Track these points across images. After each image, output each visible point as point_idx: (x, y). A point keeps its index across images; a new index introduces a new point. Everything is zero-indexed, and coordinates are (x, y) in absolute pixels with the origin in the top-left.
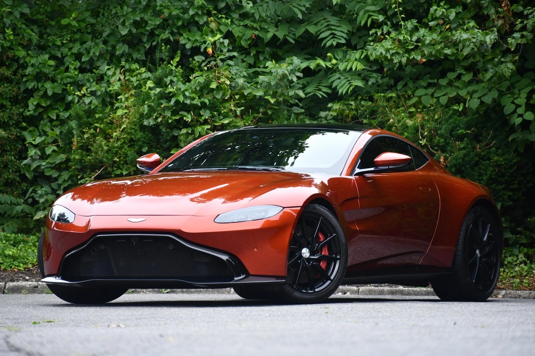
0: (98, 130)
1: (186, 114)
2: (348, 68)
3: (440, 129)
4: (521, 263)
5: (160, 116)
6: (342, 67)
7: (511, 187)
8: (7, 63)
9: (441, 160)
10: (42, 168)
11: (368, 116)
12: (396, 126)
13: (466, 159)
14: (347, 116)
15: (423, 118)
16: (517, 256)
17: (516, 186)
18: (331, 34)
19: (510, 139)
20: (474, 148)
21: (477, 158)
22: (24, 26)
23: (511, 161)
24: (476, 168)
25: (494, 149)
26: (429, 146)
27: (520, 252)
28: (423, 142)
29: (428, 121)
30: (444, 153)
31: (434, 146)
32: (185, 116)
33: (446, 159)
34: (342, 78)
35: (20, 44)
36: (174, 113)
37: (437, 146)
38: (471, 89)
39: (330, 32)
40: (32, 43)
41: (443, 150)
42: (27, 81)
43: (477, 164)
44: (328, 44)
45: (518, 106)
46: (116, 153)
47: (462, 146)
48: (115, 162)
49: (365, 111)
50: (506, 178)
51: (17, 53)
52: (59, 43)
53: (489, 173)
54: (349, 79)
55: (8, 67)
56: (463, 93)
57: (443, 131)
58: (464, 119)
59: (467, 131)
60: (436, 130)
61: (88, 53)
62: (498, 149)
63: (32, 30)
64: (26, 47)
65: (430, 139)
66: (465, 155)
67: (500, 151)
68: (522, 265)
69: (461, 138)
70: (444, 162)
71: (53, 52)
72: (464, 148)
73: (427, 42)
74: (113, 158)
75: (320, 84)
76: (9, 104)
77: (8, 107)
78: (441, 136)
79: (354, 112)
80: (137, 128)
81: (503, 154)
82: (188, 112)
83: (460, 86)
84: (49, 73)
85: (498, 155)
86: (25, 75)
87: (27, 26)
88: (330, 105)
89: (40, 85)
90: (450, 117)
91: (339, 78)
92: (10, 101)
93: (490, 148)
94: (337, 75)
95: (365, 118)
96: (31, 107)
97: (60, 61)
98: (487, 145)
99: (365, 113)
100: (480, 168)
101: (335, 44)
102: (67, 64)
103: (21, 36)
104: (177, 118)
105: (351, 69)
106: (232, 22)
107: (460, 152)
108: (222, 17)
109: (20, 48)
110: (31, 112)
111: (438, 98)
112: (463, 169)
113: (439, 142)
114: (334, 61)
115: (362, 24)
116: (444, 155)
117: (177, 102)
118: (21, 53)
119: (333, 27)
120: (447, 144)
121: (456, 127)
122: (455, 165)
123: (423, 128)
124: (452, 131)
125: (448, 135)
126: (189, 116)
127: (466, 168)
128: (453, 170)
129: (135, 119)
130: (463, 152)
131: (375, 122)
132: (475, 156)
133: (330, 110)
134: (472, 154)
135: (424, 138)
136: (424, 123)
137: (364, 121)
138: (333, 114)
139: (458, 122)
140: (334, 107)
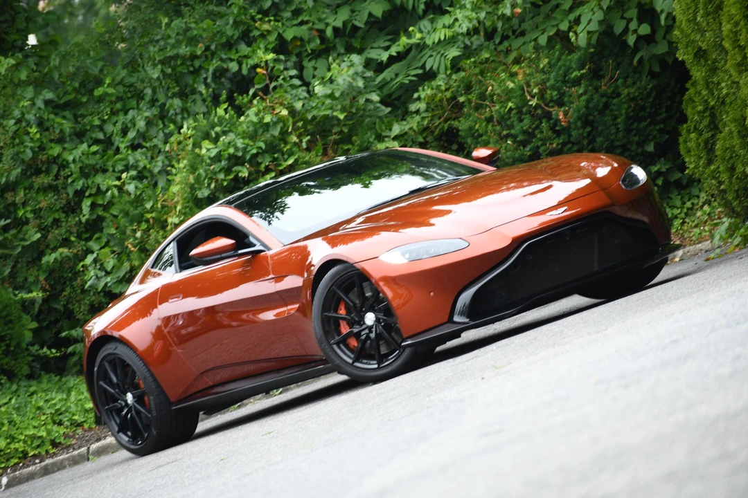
0: (151, 221)
2: (436, 40)
3: (548, 79)
4: (704, 204)
5: (212, 182)
6: (429, 40)
7: (658, 118)
8: (44, 169)
9: (561, 117)
10: (109, 285)
11: (463, 92)
12: (498, 95)
13: (591, 105)
14: (441, 100)
15: (525, 74)
16: (698, 197)
17: (664, 115)
19: (635, 62)
20: (596, 89)
21: (604, 100)
22: (52, 116)
23: (646, 88)
24: (608, 112)
25: (620, 81)
26: (543, 105)
27: (700, 191)
28: (533, 102)
29: (532, 74)
30: (561, 107)
31: (549, 103)
33: (566, 114)
35: (51, 141)
37: (552, 101)
38: (572, 16)
40: (65, 134)
41: (560, 104)
42: (73, 182)
43: (606, 106)
45: (629, 21)
47: (581, 91)
49: (459, 86)
50: (648, 110)
51: (50, 152)
52: (98, 122)
53: (623, 112)
54: (442, 52)
55: (48, 172)
56: (564, 26)
57: (551, 82)
58: (576, 56)
59: (582, 72)
60: (544, 82)
61: (134, 124)
62: (626, 78)
63: (64, 118)
64: (60, 140)
65: (541, 95)
66: (588, 101)
67: (630, 81)
68: (706, 208)
69: (577, 82)
70: (565, 118)
71: (94, 136)
72: (585, 93)
75: (410, 69)
76: (63, 215)
77: (63, 220)
78: (553, 88)
79: (448, 94)
80: (191, 204)
81: (634, 83)
83: (559, 17)
84: (96, 164)
85: (627, 87)
86: (68, 176)
87: (56, 114)
88: (416, 95)
89: (90, 182)
90: (559, 60)
92: (64, 212)
93: (617, 80)
95: (461, 95)
96: (86, 210)
97: (108, 142)
98: (611, 78)
99: (460, 89)
100: (612, 110)
102: (116, 144)
103: (51, 130)
105: (440, 39)
107: (581, 99)
109: (53, 145)
110: (87, 217)
111: (536, 40)
112: (591, 118)
113: (552, 97)
114: (418, 35)
116: (562, 109)
118: (56, 150)
120: (562, 95)
121: (568, 70)
122: (579, 118)
123: (528, 85)
124: (565, 76)
125: (560, 84)
127: (595, 117)
128: (579, 124)
129: (186, 195)
130: (584, 98)
131: (473, 97)
132: (602, 96)
133: (419, 99)
134: (596, 97)
135: (533, 97)
136: (528, 78)
137: (462, 99)
138: (422, 106)
139: (568, 64)
140: (422, 96)
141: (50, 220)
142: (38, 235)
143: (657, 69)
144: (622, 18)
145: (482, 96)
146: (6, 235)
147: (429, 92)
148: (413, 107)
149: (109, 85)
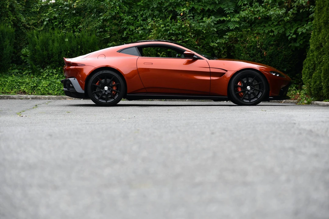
1: (173, 37)
2: (234, 20)
3: (264, 42)
4: (294, 90)
6: (232, 20)
7: (290, 63)
8: (117, 19)
9: (264, 53)
11: (240, 37)
12: (249, 41)
13: (274, 53)
14: (233, 37)
15: (259, 38)
16: (293, 88)
17: (292, 63)
18: (228, 9)
19: (289, 46)
20: (276, 49)
21: (278, 53)
22: (123, 5)
23: (290, 54)
24: (277, 56)
25: (284, 49)
26: (260, 48)
27: (294, 86)
28: (258, 47)
29: (260, 39)
32: (172, 37)
33: (266, 53)
34: (232, 24)
35: (122, 12)
36: (169, 36)
37: (263, 48)
38: (276, 27)
39: (228, 8)
40: (126, 11)
41: (265, 50)
42: (124, 25)
43: (278, 55)
44: (227, 12)
46: (149, 51)
47: (272, 48)
48: (149, 54)
49: (239, 35)
50: (288, 60)
51: (120, 15)
52: (136, 11)
53: (282, 58)
54: (234, 24)
55: (117, 20)
56: (273, 29)
57: (265, 43)
58: (274, 38)
59: (274, 43)
60: (263, 42)
61: (146, 14)
62: (285, 49)
63: (126, 7)
64: (124, 13)
65: (261, 45)
66: (273, 52)
67: (286, 50)
68: (294, 91)
69: (272, 45)
71: (134, 14)
72: (273, 49)
73: (261, 12)
74: (148, 52)
75: (224, 26)
76: (117, 33)
78: (265, 44)
79: (235, 36)
81: (287, 51)
82: (174, 36)
83: (273, 26)
84: (131, 23)
85: (285, 51)
86: (123, 23)
87: (124, 5)
88: (226, 34)
89: (128, 27)
90: (269, 38)
91: (231, 24)
93: (283, 49)
94: (230, 23)
96: (125, 34)
97: (136, 17)
98: (282, 48)
100: (279, 56)
101: (229, 12)
102: (138, 18)
103: (122, 9)
104: (170, 38)
106: (194, 3)
108: (191, 2)
109: (121, 13)
110: (124, 36)
111: (265, 30)
112: (272, 56)
114: (229, 18)
115: (240, 5)
117: (170, 33)
118: (122, 15)
119: (229, 6)
120: (267, 47)
122: (269, 55)
123: (258, 42)
124: (269, 43)
125: (267, 44)
126: (174, 38)
128: (269, 57)
130: (272, 50)
131: (242, 40)
132: (277, 52)
133: (227, 35)
134: (276, 51)
135: (259, 45)
136: (259, 40)
137: (239, 39)
138: (227, 37)
139: (271, 40)
140: (228, 34)
141: (114, 33)
142: (109, 36)
143: (294, 50)
144: (290, 32)
145: (245, 40)
146: (101, 34)
147: (230, 34)
148: (224, 37)
149: (142, 3)
